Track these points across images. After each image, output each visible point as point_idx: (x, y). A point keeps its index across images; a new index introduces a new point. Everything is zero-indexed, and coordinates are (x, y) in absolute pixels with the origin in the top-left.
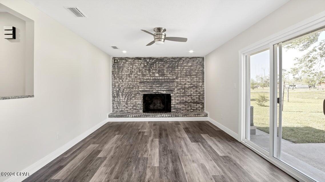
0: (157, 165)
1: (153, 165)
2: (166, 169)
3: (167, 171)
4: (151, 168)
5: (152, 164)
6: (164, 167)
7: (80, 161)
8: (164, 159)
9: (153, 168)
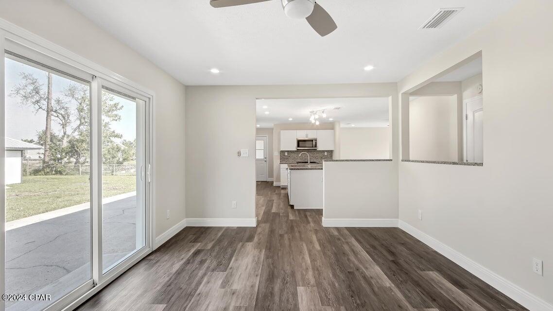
0: (301, 289)
1: (308, 289)
2: (285, 282)
3: (284, 279)
4: (309, 284)
5: (309, 291)
6: (288, 285)
7: (454, 298)
8: (288, 300)
9: (306, 284)
